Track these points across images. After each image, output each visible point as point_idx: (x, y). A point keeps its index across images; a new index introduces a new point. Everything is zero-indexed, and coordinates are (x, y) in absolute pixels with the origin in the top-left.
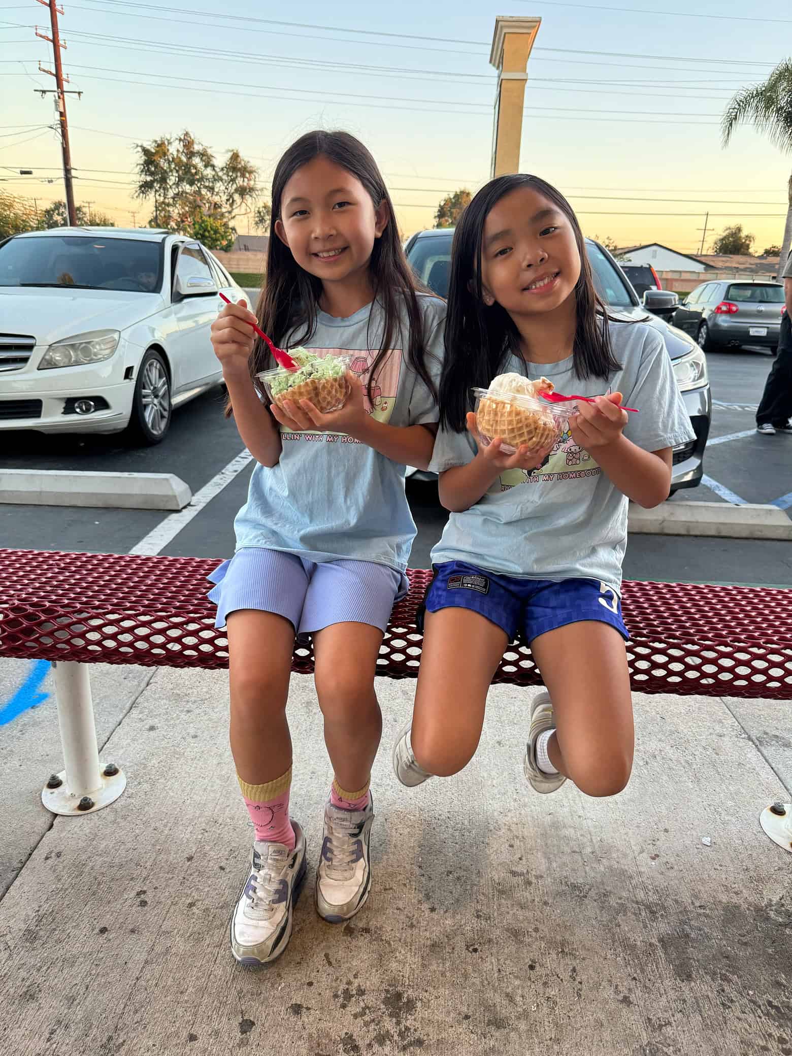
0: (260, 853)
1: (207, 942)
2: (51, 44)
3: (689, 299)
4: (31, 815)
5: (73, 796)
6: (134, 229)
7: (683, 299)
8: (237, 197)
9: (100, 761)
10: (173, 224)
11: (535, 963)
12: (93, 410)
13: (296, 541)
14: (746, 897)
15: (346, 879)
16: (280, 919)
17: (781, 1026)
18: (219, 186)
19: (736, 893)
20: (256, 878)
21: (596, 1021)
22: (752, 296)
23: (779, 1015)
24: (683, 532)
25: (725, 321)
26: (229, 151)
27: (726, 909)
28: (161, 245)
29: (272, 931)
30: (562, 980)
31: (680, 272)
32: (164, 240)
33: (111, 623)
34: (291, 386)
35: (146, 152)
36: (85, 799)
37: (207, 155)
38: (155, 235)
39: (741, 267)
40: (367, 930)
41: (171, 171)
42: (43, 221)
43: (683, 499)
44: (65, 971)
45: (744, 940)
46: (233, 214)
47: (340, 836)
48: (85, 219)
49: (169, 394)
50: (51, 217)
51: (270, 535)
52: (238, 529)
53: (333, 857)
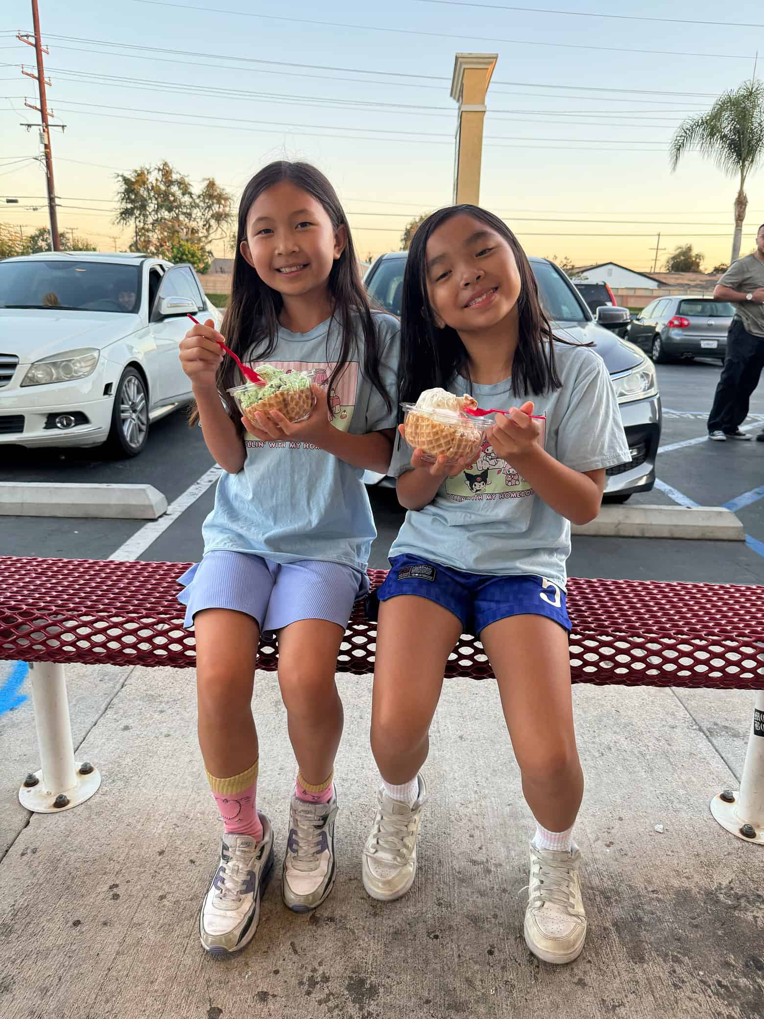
0: (228, 845)
1: (177, 933)
2: (37, 82)
3: (643, 314)
4: (8, 812)
5: (49, 794)
6: (115, 254)
7: (637, 315)
8: (213, 222)
9: (76, 761)
10: (152, 248)
11: (494, 948)
12: (73, 424)
13: (261, 544)
14: (697, 882)
15: (312, 870)
16: (248, 909)
17: (730, 1004)
18: (196, 212)
19: (688, 878)
20: (225, 869)
21: (552, 1003)
22: (703, 311)
23: (728, 994)
24: (637, 534)
25: (678, 335)
26: (204, 180)
27: (678, 893)
28: (140, 268)
29: (239, 921)
30: (519, 964)
31: (635, 289)
32: (142, 263)
33: (85, 624)
34: (260, 399)
35: (126, 181)
36: (61, 797)
37: (184, 183)
38: (133, 259)
39: (692, 283)
40: (332, 919)
41: (150, 198)
42: (28, 247)
43: (638, 503)
44: (39, 963)
45: (695, 922)
46: (210, 239)
47: (305, 828)
48: (69, 244)
49: (146, 409)
50: (36, 242)
51: (236, 538)
52: (206, 533)
53: (299, 848)
